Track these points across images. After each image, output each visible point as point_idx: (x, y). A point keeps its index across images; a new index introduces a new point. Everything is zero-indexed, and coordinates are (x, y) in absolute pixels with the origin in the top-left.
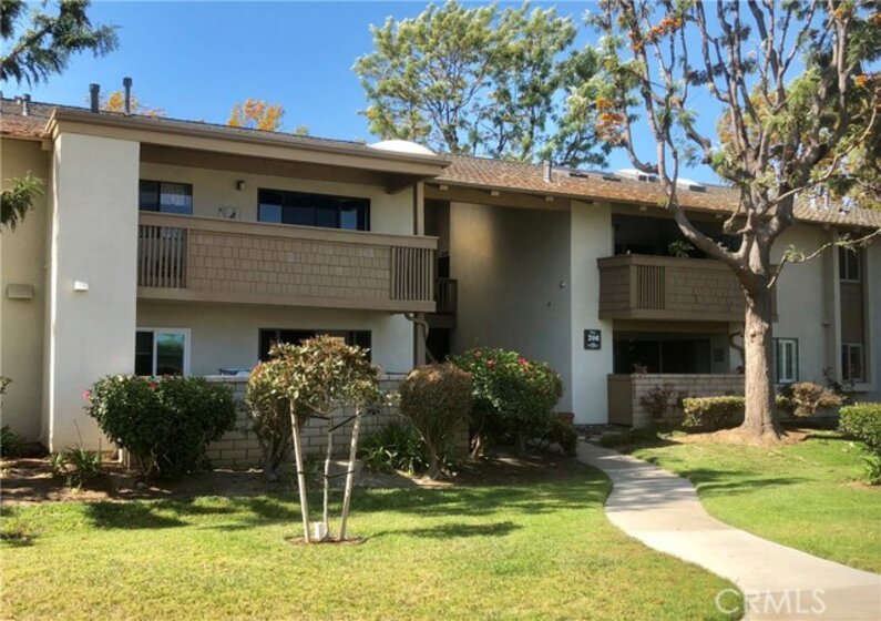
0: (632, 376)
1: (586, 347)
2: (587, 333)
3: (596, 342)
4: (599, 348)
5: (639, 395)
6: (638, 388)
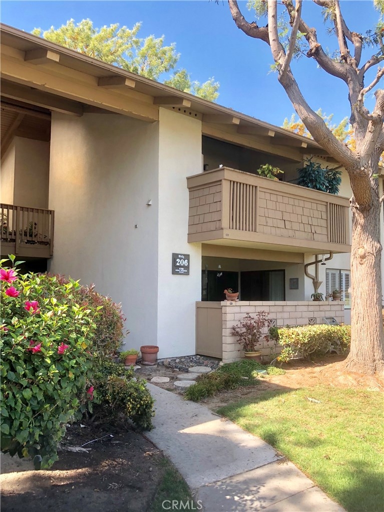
0: (223, 303)
1: (174, 273)
2: (175, 257)
3: (184, 267)
4: (187, 274)
5: (230, 324)
6: (229, 317)
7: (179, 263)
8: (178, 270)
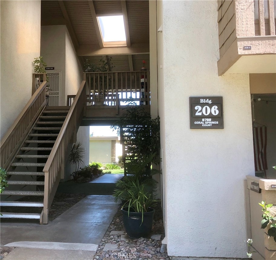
1: (193, 126)
2: (193, 102)
3: (210, 117)
7: (201, 111)
8: (199, 123)
